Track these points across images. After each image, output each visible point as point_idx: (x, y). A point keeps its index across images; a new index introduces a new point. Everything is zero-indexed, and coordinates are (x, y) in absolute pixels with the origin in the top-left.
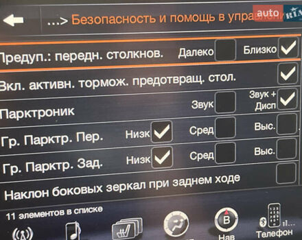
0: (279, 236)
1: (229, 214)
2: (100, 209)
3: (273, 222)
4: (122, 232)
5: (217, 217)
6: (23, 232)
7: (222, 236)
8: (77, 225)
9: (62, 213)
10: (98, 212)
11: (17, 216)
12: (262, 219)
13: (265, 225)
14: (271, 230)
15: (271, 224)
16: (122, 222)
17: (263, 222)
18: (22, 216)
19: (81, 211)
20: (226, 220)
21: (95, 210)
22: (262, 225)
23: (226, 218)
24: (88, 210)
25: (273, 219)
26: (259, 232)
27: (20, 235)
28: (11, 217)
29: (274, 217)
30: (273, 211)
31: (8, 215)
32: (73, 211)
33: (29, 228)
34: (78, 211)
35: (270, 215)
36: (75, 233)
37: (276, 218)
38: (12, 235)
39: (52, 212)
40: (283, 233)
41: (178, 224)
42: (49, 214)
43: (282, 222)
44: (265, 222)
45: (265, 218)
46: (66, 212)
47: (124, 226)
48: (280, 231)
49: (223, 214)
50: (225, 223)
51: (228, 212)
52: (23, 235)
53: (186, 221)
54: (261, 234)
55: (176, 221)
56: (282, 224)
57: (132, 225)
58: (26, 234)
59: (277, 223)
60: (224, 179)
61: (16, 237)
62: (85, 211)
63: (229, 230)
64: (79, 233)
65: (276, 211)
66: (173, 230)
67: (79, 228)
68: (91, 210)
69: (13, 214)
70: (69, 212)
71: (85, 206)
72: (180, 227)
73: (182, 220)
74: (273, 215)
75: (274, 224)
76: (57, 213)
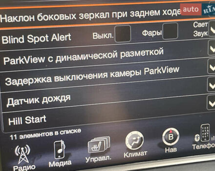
0: (209, 147)
1: (173, 132)
2: (79, 131)
3: (204, 138)
4: (95, 147)
5: (164, 135)
6: (22, 149)
7: (167, 149)
8: (62, 142)
9: (51, 134)
10: (78, 133)
11: (18, 137)
12: (196, 136)
13: (198, 140)
14: (203, 143)
15: (203, 140)
16: (95, 140)
17: (197, 138)
18: (22, 137)
19: (65, 132)
20: (171, 137)
21: (75, 131)
22: (196, 140)
23: (171, 136)
24: (70, 131)
25: (204, 135)
26: (194, 145)
27: (20, 151)
28: (14, 137)
29: (205, 134)
30: (204, 130)
31: (12, 136)
32: (59, 133)
33: (27, 145)
34: (63, 132)
35: (202, 132)
36: (61, 148)
37: (206, 135)
38: (14, 151)
39: (44, 133)
40: (211, 146)
41: (136, 140)
42: (41, 135)
43: (211, 137)
44: (199, 138)
45: (198, 135)
46: (54, 133)
47: (97, 143)
48: (209, 144)
49: (168, 132)
50: (170, 139)
51: (172, 131)
52: (23, 151)
53: (142, 138)
54: (195, 146)
55: (135, 138)
56: (211, 139)
57: (103, 142)
58: (25, 150)
59: (207, 138)
60: (170, 12)
61: (17, 152)
62: (67, 132)
63: (173, 144)
64: (64, 148)
65: (206, 129)
66: (132, 145)
67: (64, 145)
68: (72, 131)
69: (15, 136)
70: (57, 133)
71: (68, 129)
72: (137, 142)
73: (138, 138)
74: (204, 132)
75: (205, 139)
76: (47, 134)
